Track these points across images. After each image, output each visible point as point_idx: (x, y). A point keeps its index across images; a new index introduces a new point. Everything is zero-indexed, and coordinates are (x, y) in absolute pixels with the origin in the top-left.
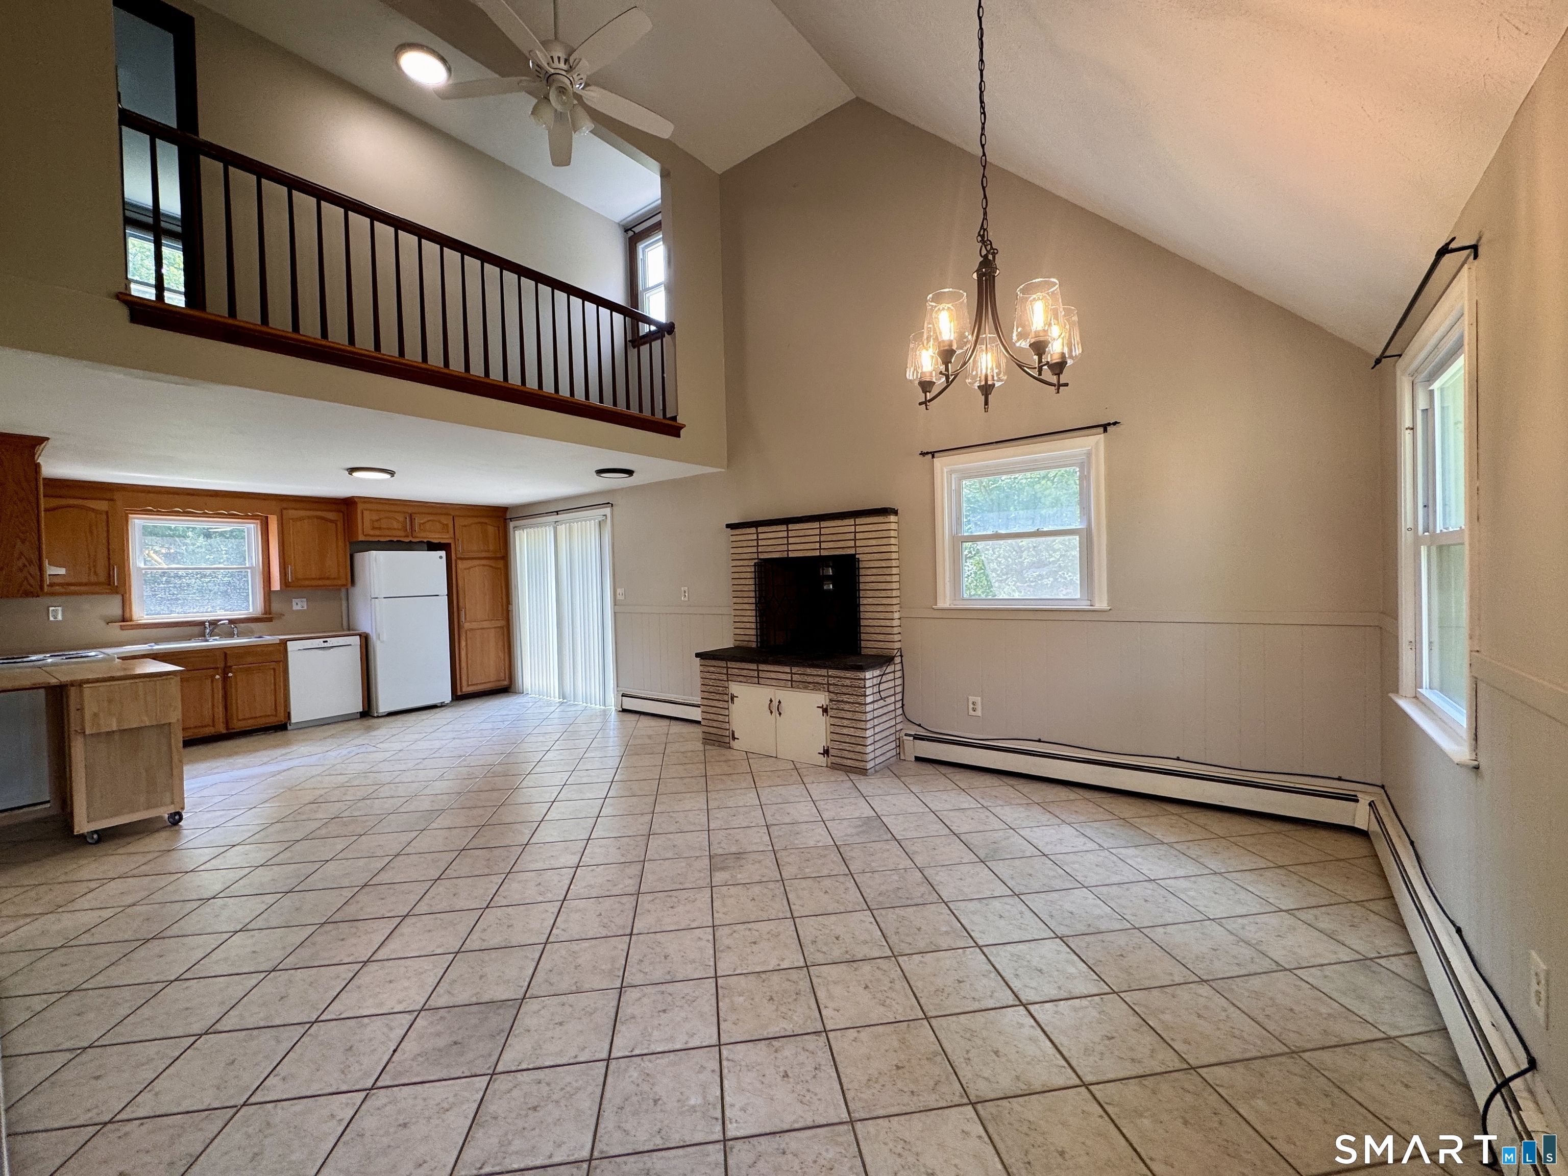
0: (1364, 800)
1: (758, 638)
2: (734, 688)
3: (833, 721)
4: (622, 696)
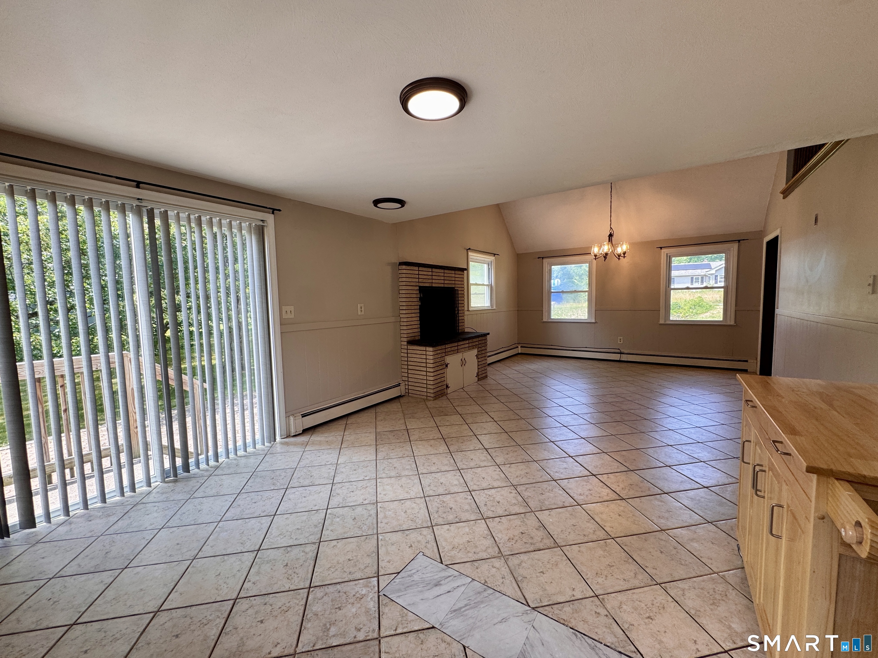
0: (519, 347)
1: (419, 334)
2: (449, 359)
3: (479, 360)
4: (303, 417)
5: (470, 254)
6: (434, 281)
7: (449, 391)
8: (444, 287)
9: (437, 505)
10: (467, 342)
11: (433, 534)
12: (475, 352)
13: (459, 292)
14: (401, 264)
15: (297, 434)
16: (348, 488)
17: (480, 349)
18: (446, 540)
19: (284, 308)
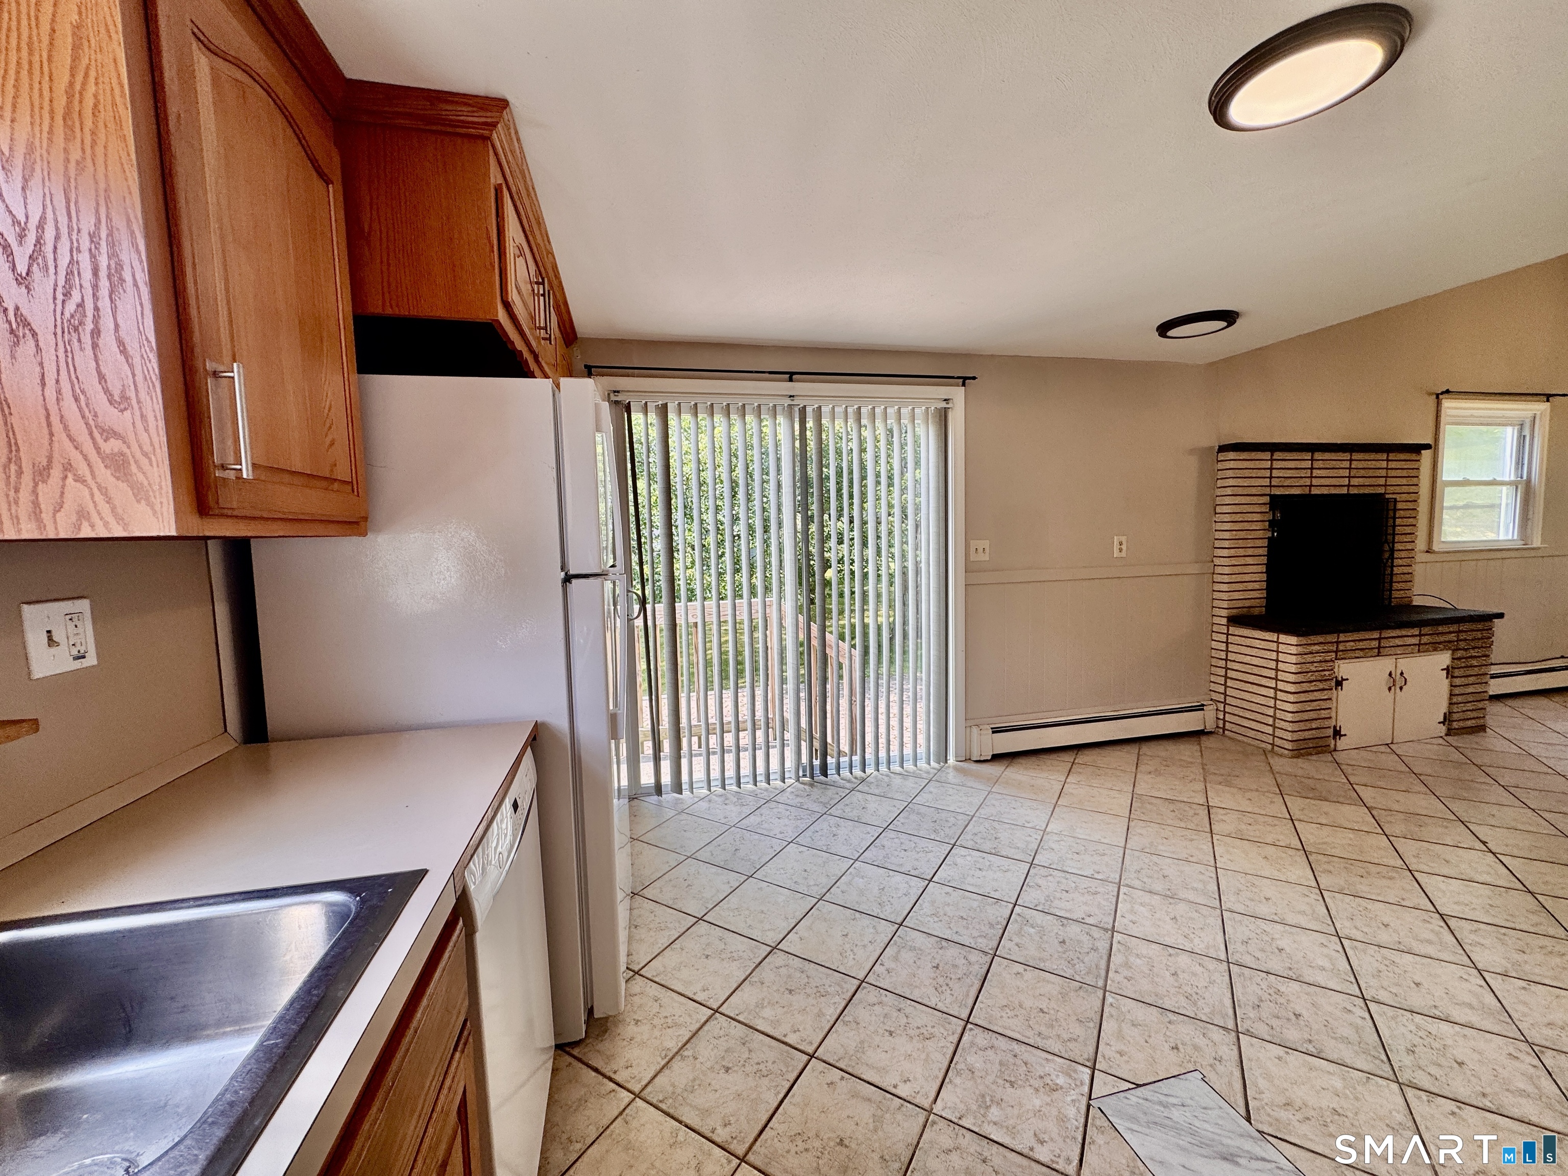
1: (1264, 602)
2: (1344, 668)
3: (1457, 681)
4: (993, 732)
5: (1448, 404)
6: (1315, 482)
7: (1342, 744)
8: (1348, 495)
9: (1260, 993)
10: (1416, 631)
11: (1235, 1048)
12: (1444, 659)
13: (1400, 506)
14: (1223, 449)
15: (982, 759)
16: (1058, 882)
17: (1459, 654)
18: (1269, 1077)
19: (973, 544)
